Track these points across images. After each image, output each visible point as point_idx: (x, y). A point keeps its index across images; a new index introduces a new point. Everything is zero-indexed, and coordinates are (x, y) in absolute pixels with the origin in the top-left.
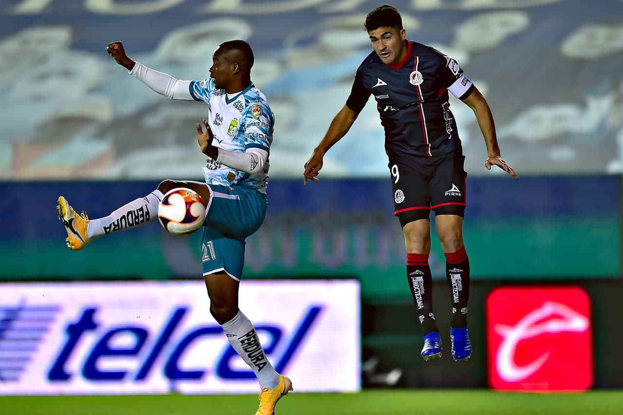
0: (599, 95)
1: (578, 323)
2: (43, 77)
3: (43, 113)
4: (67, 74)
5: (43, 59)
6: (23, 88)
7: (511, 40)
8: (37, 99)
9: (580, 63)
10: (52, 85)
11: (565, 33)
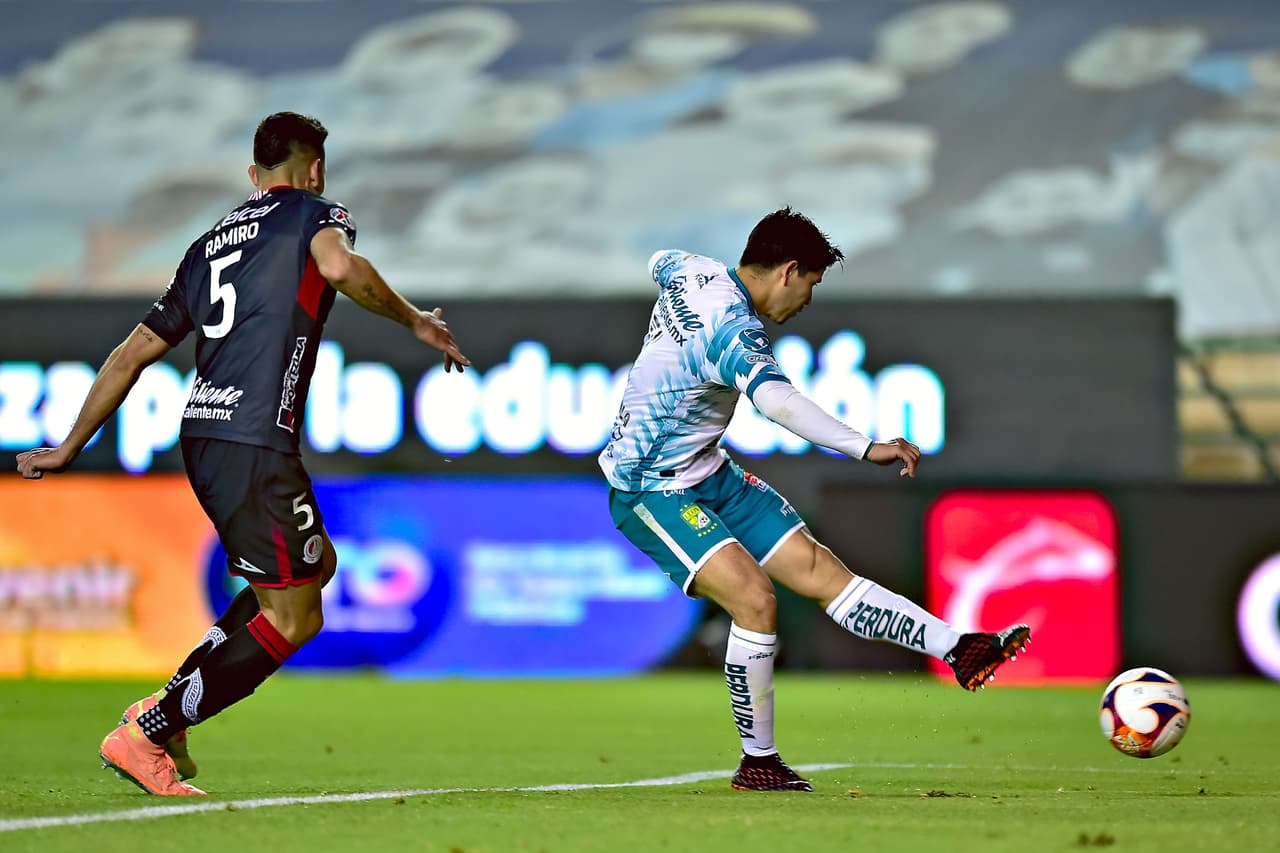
0: (1132, 151)
1: (1092, 562)
2: (142, 110)
3: (138, 174)
4: (184, 105)
5: (140, 78)
6: (106, 129)
7: (980, 54)
8: (132, 149)
9: (1100, 98)
10: (158, 125)
11: (1073, 43)
